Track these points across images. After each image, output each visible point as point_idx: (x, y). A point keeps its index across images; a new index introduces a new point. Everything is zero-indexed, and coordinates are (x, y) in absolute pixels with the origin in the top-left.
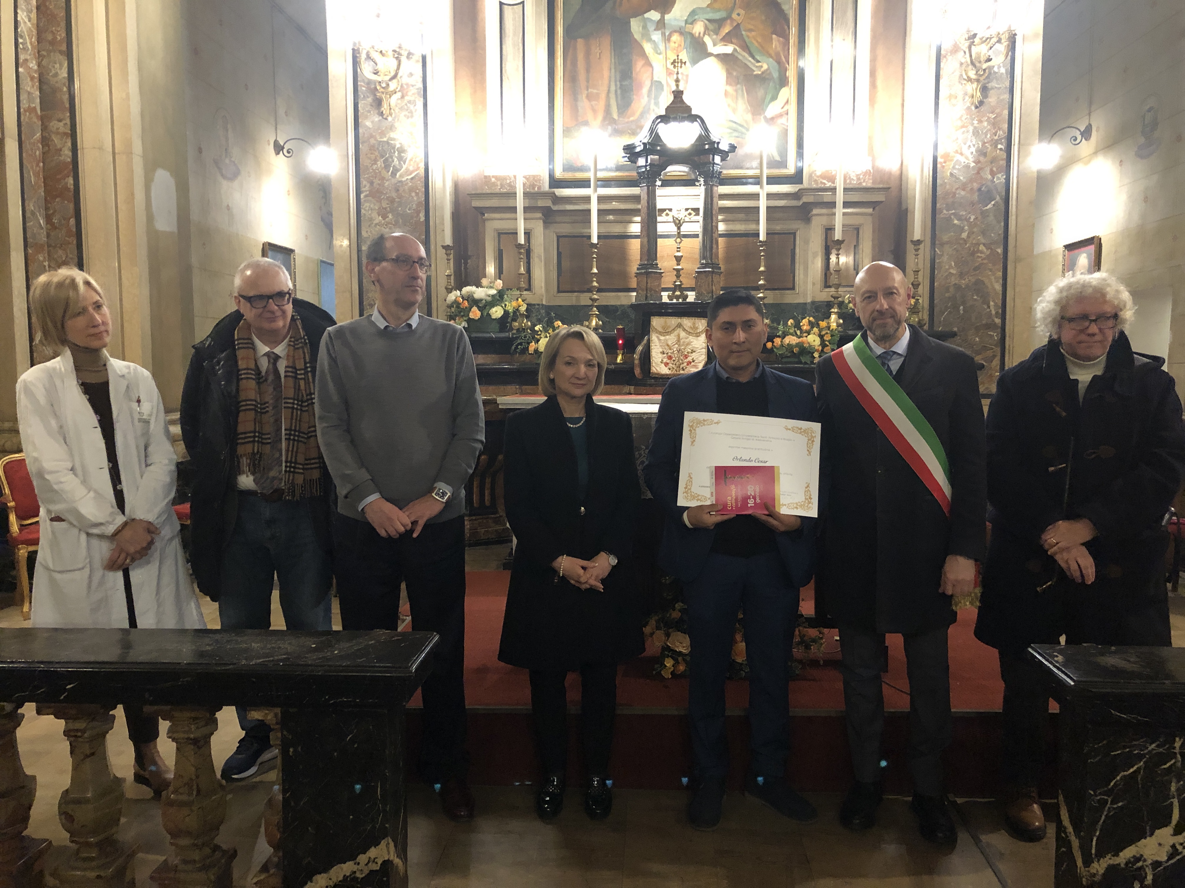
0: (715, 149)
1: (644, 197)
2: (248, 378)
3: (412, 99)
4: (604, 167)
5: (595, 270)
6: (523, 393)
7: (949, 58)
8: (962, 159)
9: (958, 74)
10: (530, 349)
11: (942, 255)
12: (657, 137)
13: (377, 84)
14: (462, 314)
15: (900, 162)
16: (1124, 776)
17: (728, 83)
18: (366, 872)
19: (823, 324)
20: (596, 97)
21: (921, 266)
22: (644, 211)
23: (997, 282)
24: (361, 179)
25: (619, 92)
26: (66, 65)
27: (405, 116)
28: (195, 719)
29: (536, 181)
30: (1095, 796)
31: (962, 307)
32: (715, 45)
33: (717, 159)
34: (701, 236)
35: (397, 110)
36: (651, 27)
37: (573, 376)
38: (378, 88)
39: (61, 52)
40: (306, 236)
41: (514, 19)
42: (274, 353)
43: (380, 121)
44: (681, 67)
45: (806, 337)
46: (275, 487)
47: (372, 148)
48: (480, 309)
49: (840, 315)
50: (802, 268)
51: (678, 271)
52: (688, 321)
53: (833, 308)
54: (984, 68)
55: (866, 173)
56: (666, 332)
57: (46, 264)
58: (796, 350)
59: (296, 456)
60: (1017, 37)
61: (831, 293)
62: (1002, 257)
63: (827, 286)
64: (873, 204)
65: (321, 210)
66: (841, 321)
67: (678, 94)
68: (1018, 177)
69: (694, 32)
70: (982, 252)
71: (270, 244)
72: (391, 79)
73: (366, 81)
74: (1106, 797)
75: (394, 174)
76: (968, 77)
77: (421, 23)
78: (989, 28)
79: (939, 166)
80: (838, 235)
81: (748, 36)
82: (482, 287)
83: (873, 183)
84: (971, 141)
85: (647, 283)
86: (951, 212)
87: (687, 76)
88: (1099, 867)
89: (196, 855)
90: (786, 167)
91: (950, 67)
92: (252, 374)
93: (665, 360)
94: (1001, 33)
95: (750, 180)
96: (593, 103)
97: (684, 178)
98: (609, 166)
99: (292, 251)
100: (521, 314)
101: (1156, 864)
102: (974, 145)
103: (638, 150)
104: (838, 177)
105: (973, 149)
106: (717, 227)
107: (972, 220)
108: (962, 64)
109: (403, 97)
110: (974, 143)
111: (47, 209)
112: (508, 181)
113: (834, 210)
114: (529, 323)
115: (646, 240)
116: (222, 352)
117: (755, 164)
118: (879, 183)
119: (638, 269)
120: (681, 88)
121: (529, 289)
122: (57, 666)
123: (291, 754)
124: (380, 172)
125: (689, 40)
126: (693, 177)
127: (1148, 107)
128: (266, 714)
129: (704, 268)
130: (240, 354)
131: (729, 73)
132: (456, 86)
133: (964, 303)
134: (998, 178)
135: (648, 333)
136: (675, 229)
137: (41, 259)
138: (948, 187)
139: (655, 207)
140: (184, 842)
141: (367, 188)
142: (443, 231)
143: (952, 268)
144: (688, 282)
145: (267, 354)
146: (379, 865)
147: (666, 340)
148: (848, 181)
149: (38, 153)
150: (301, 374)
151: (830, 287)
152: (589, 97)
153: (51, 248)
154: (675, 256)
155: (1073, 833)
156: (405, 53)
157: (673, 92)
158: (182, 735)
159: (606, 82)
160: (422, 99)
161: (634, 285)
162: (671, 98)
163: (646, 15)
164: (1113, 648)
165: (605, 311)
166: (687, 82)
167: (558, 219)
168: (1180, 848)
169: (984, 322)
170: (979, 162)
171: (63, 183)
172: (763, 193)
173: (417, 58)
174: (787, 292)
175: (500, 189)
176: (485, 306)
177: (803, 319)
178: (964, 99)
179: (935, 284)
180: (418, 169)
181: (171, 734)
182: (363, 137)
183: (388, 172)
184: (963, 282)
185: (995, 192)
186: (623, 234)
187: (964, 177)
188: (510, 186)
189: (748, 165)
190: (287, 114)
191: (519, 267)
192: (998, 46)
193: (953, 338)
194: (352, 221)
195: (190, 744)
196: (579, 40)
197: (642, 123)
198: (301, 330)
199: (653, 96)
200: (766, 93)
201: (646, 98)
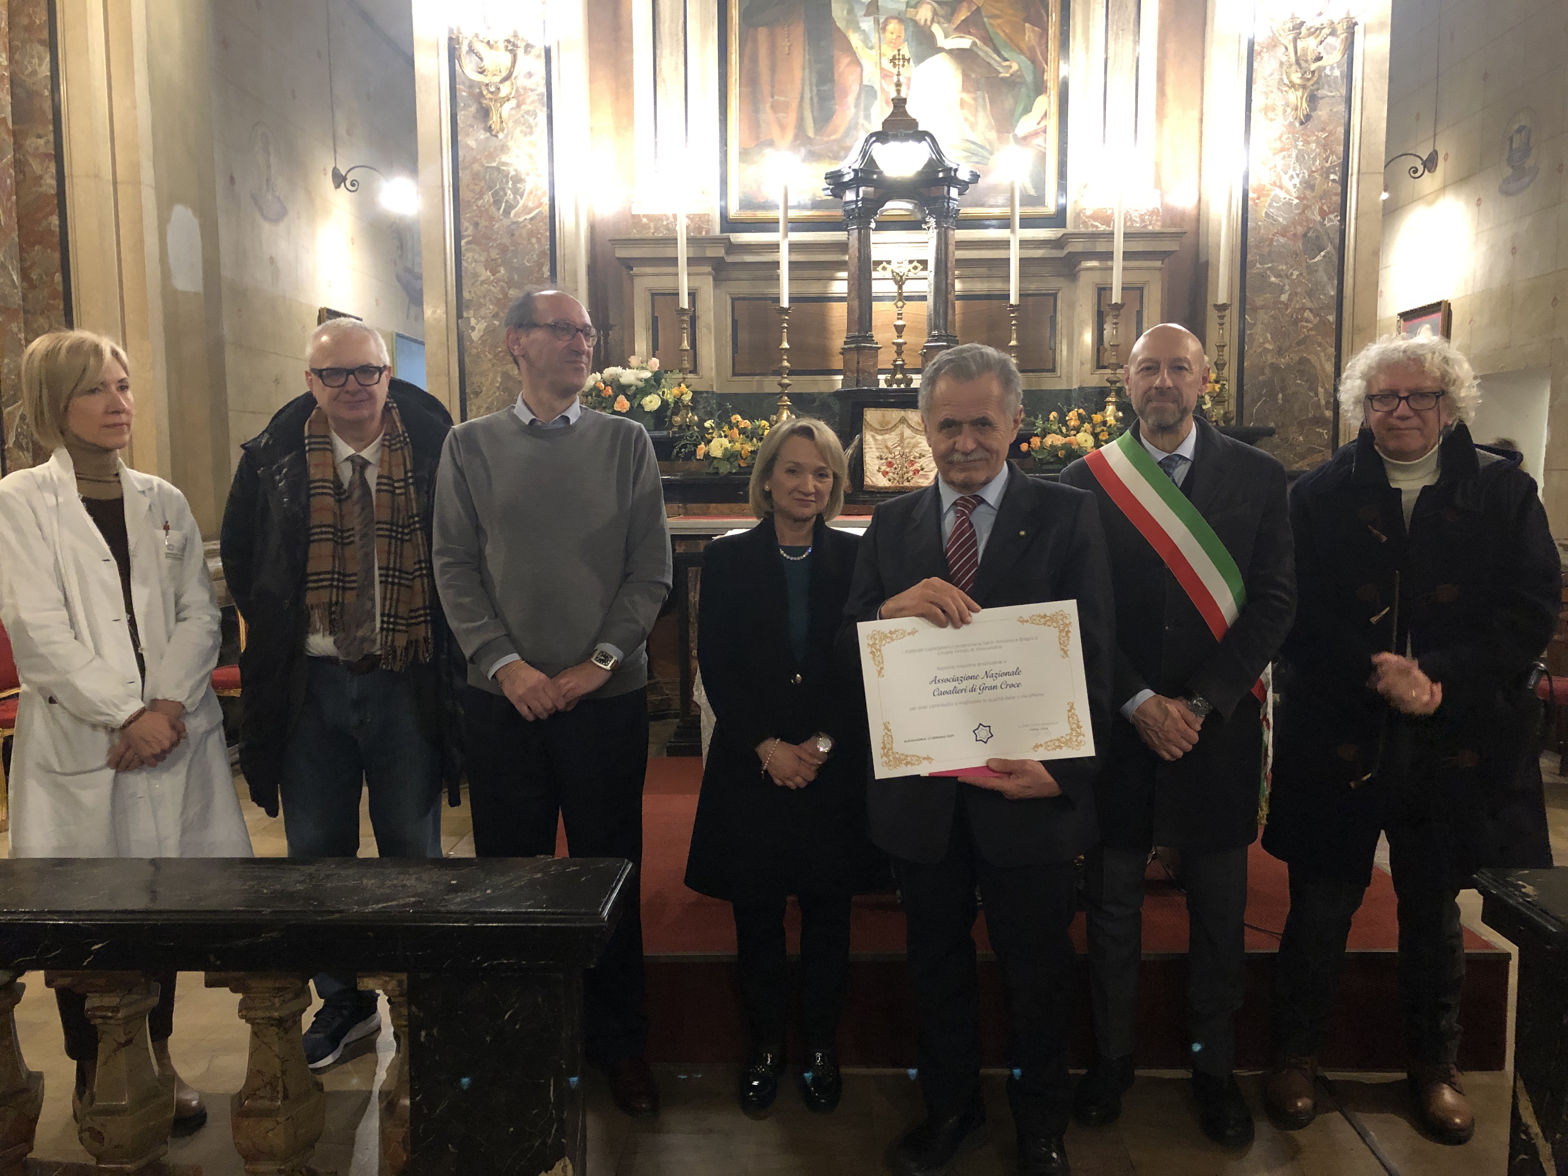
0: (951, 179)
1: (853, 244)
2: (323, 494)
3: (531, 108)
4: (797, 204)
5: (785, 345)
6: (688, 514)
7: (1265, 55)
8: (1282, 194)
9: (1276, 76)
10: (698, 453)
11: (1255, 324)
12: (872, 161)
13: (483, 88)
14: (604, 405)
15: (1197, 198)
17: (965, 89)
19: (1097, 418)
20: (785, 107)
21: (1227, 340)
22: (853, 263)
23: (1328, 361)
24: (462, 220)
25: (815, 100)
26: (48, 59)
27: (521, 132)
28: (279, 989)
29: (703, 222)
31: (1280, 396)
32: (946, 37)
33: (954, 192)
34: (931, 298)
35: (511, 124)
36: (860, 12)
37: (795, 489)
38: (485, 92)
39: (41, 42)
40: (377, 300)
42: (363, 458)
43: (486, 139)
44: (903, 66)
45: (1075, 435)
46: (365, 652)
47: (476, 177)
48: (628, 397)
49: (1119, 407)
50: (1065, 341)
51: (899, 345)
52: (914, 414)
53: (1108, 395)
54: (1312, 69)
55: (1154, 212)
56: (885, 429)
57: (22, 336)
58: (1061, 454)
59: (396, 607)
60: (1356, 27)
61: (1106, 377)
62: (1334, 327)
63: (1100, 365)
64: (1163, 255)
65: (396, 265)
66: (1120, 414)
67: (899, 103)
68: (1356, 219)
69: (918, 18)
70: (1307, 321)
71: (328, 310)
72: (504, 80)
73: (467, 84)
75: (507, 213)
76: (1291, 82)
78: (1320, 14)
79: (1250, 203)
80: (1116, 297)
81: (992, 25)
82: (630, 368)
83: (1162, 226)
84: (1294, 170)
85: (858, 363)
86: (1266, 266)
87: (909, 79)
90: (1043, 204)
91: (1266, 67)
92: (330, 488)
93: (883, 468)
94: (1336, 22)
95: (994, 222)
96: (781, 115)
97: (906, 219)
98: (802, 202)
100: (684, 406)
102: (1298, 175)
103: (846, 179)
104: (1114, 218)
105: (1297, 181)
106: (953, 286)
107: (1294, 277)
108: (1282, 64)
109: (518, 106)
110: (1298, 172)
111: (22, 260)
112: (665, 223)
113: (1109, 263)
114: (696, 418)
115: (856, 303)
116: (286, 454)
117: (1001, 200)
118: (1170, 227)
119: (846, 343)
120: (903, 95)
121: (694, 371)
122: (77, 917)
123: (422, 1039)
124: (487, 210)
125: (911, 29)
126: (919, 216)
127: (1516, 127)
128: (386, 981)
129: (936, 341)
130: (312, 459)
131: (966, 75)
132: (591, 90)
133: (1283, 389)
134: (1330, 220)
135: (860, 431)
136: (895, 288)
137: (15, 330)
138: (1262, 231)
139: (869, 258)
141: (469, 232)
143: (1269, 342)
144: (912, 361)
145: (350, 459)
147: (885, 441)
148: (1129, 224)
149: (8, 181)
150: (399, 488)
151: (1105, 367)
152: (775, 107)
153: (29, 315)
154: (895, 326)
155: (1541, 1134)
156: (522, 45)
157: (893, 100)
158: (260, 1014)
159: (798, 86)
160: (545, 109)
161: (838, 363)
162: (889, 110)
165: (799, 401)
166: (909, 87)
167: (735, 274)
169: (1310, 415)
170: (1305, 198)
171: (44, 223)
172: (1015, 239)
173: (538, 53)
174: (1044, 374)
175: (653, 233)
176: (634, 395)
177: (1069, 411)
178: (1285, 111)
179: (1245, 364)
180: (540, 205)
181: (245, 1011)
182: (463, 161)
183: (499, 209)
184: (1283, 362)
185: (1325, 238)
186: (821, 295)
187: (1285, 218)
188: (668, 229)
189: (992, 201)
190: (349, 132)
191: (681, 342)
192: (1330, 40)
193: (1266, 439)
194: (449, 279)
195: (272, 1025)
196: (760, 29)
197: (848, 144)
198: (398, 424)
199: (862, 106)
200: (1016, 102)
201: (853, 110)
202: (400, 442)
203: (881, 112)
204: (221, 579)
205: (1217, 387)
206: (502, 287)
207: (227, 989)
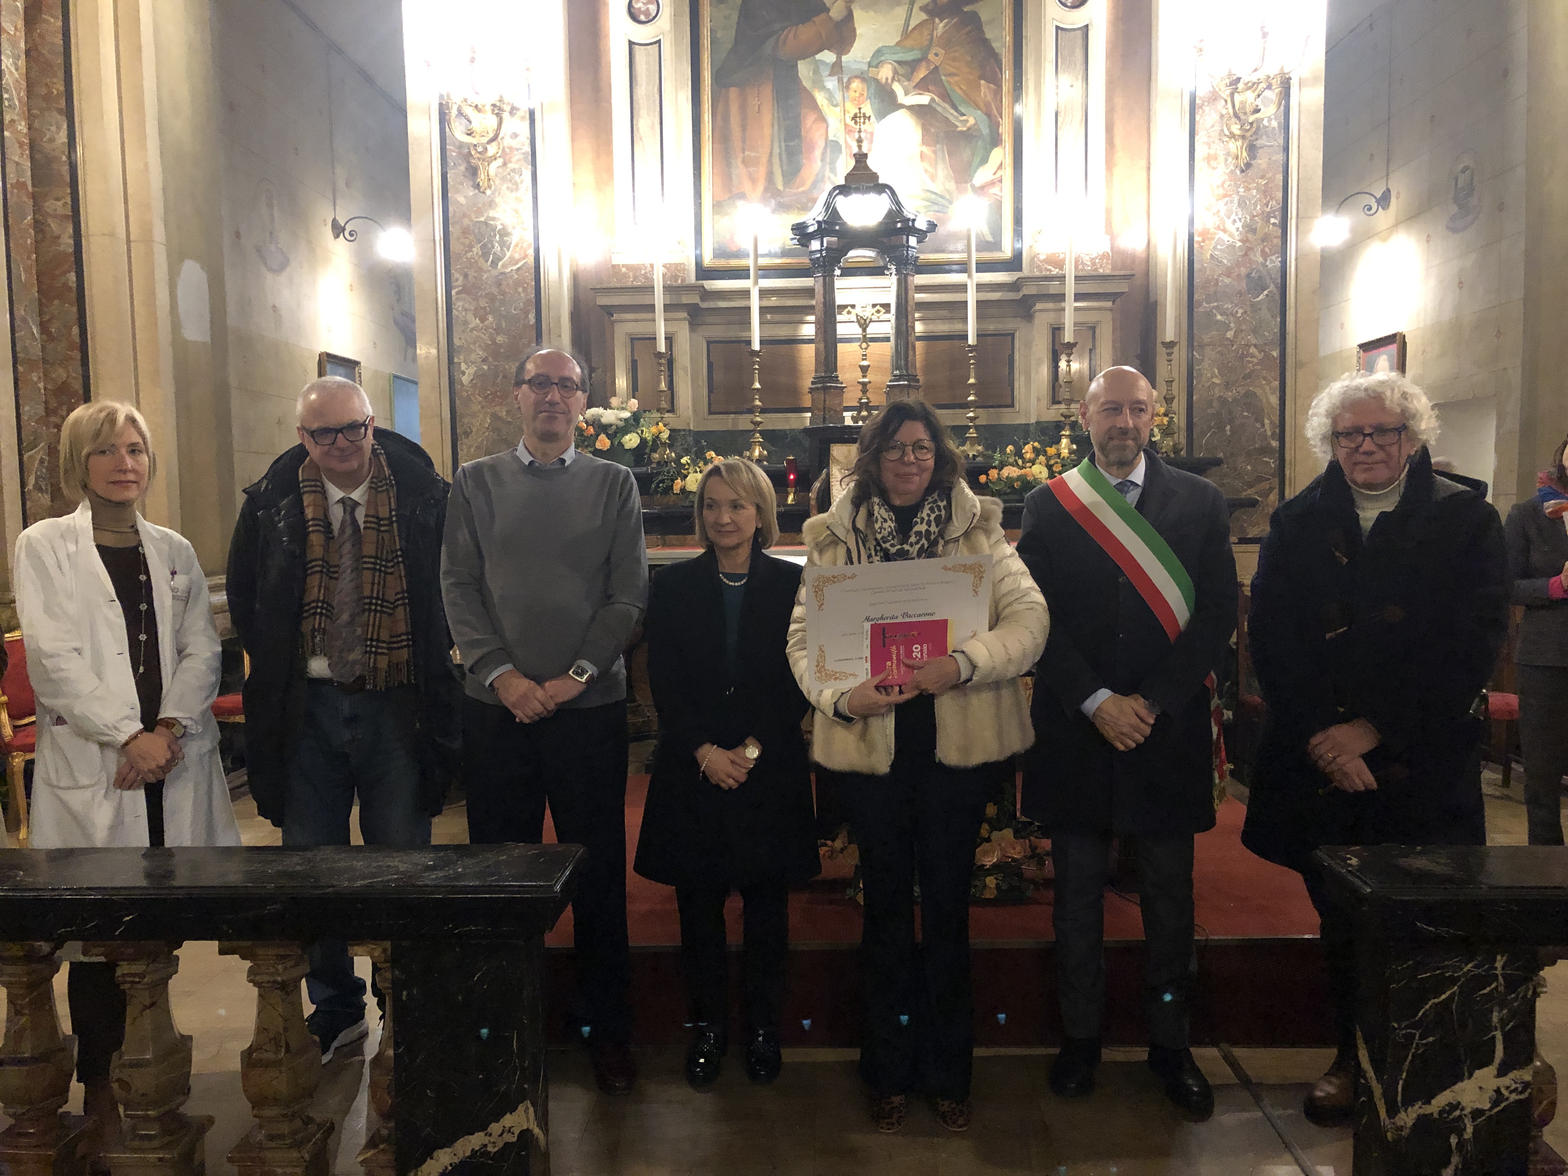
0: (909, 229)
1: (819, 289)
2: (315, 531)
3: (517, 166)
4: (767, 252)
5: (757, 385)
6: (665, 545)
7: (1207, 109)
8: (1226, 238)
9: (1217, 128)
10: (675, 487)
11: (1203, 360)
12: (835, 213)
13: (472, 148)
14: (586, 443)
15: (1146, 241)
16: (1436, 1004)
17: (924, 142)
18: (501, 1145)
19: (1051, 451)
20: (755, 162)
21: (1175, 375)
22: (820, 308)
23: (1273, 394)
24: (453, 271)
25: (784, 156)
26: (65, 126)
27: (508, 188)
28: (284, 957)
29: (679, 271)
30: (1399, 1028)
31: (1228, 427)
32: (906, 94)
33: (913, 241)
34: (892, 339)
35: (497, 182)
36: (825, 72)
37: (715, 522)
38: (473, 152)
39: (60, 111)
40: (375, 343)
41: (648, 63)
42: (352, 500)
43: (475, 195)
44: (864, 123)
45: (1030, 467)
47: (465, 232)
48: (609, 436)
49: (1073, 440)
50: (1023, 378)
51: (864, 385)
53: (1063, 429)
54: (1250, 121)
55: (1104, 256)
57: (41, 385)
58: (1017, 485)
59: (378, 632)
60: (1291, 82)
61: (1061, 411)
62: (1278, 361)
63: (1055, 401)
64: (1113, 297)
66: (1075, 447)
67: (861, 158)
68: (1296, 259)
69: (879, 78)
70: (1253, 356)
71: (329, 355)
72: (491, 141)
73: (457, 144)
74: (1413, 1031)
75: (494, 264)
76: (1231, 133)
77: (528, 69)
78: (1256, 70)
79: (1196, 245)
80: (1068, 337)
81: (949, 82)
82: (611, 408)
83: (1113, 269)
84: (1237, 215)
85: (825, 401)
86: (1212, 305)
87: (872, 134)
88: (1408, 1118)
89: (284, 1128)
90: (999, 249)
91: (1208, 119)
94: (1271, 76)
95: (955, 267)
96: (751, 169)
97: (871, 265)
98: (773, 251)
99: (357, 363)
100: (661, 443)
101: (1477, 1113)
102: (1240, 219)
103: (811, 230)
104: (1067, 262)
105: (1239, 225)
106: (913, 328)
107: (1239, 315)
108: (1222, 116)
109: (505, 164)
110: (1240, 216)
111: (41, 314)
112: (643, 272)
113: (1063, 304)
114: (673, 455)
115: (822, 345)
116: (283, 498)
117: (961, 246)
118: (1120, 269)
119: (813, 383)
120: (865, 150)
121: (672, 410)
122: (111, 892)
123: (404, 998)
124: (476, 262)
125: (873, 87)
126: (881, 264)
127: (1462, 166)
128: (373, 949)
129: (897, 380)
130: (306, 500)
131: (925, 130)
132: (572, 148)
133: (1231, 421)
134: (1272, 261)
135: (827, 465)
136: (860, 331)
137: (35, 379)
138: (1208, 272)
139: (834, 301)
140: (270, 1112)
141: (460, 282)
142: (560, 336)
143: (1216, 377)
144: (876, 399)
145: (342, 501)
146: (516, 1135)
148: (1080, 267)
149: (29, 240)
150: (384, 525)
151: (1059, 403)
152: (746, 162)
153: (48, 366)
154: (860, 366)
155: (1374, 1077)
156: (507, 108)
157: (855, 155)
158: (266, 978)
159: (767, 142)
160: (530, 167)
161: (807, 402)
162: (852, 163)
163: (818, 57)
164: (1419, 848)
165: (771, 437)
166: (871, 141)
167: (710, 319)
168: (1506, 1093)
169: (1257, 446)
170: (1247, 240)
171: (63, 280)
172: (972, 283)
173: (523, 114)
174: (1004, 410)
175: (632, 282)
176: (616, 433)
177: (1025, 444)
178: (1226, 160)
179: (1194, 398)
180: (526, 256)
181: (253, 976)
182: (454, 215)
183: (487, 261)
184: (1230, 395)
185: (1268, 280)
186: (793, 338)
187: (1229, 260)
188: (646, 278)
189: (951, 248)
190: (347, 185)
191: (659, 382)
192: (1267, 93)
193: (1215, 469)
194: (441, 326)
195: (276, 989)
196: (732, 89)
197: (815, 195)
198: (386, 469)
199: (828, 160)
200: (973, 155)
201: (819, 163)
202: (386, 484)
203: (845, 165)
204: (225, 612)
205: (1166, 420)
206: (491, 334)
207: (237, 956)
